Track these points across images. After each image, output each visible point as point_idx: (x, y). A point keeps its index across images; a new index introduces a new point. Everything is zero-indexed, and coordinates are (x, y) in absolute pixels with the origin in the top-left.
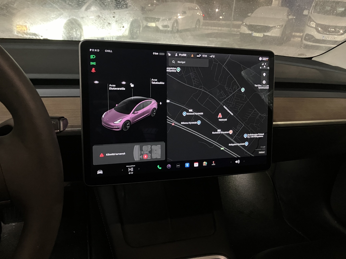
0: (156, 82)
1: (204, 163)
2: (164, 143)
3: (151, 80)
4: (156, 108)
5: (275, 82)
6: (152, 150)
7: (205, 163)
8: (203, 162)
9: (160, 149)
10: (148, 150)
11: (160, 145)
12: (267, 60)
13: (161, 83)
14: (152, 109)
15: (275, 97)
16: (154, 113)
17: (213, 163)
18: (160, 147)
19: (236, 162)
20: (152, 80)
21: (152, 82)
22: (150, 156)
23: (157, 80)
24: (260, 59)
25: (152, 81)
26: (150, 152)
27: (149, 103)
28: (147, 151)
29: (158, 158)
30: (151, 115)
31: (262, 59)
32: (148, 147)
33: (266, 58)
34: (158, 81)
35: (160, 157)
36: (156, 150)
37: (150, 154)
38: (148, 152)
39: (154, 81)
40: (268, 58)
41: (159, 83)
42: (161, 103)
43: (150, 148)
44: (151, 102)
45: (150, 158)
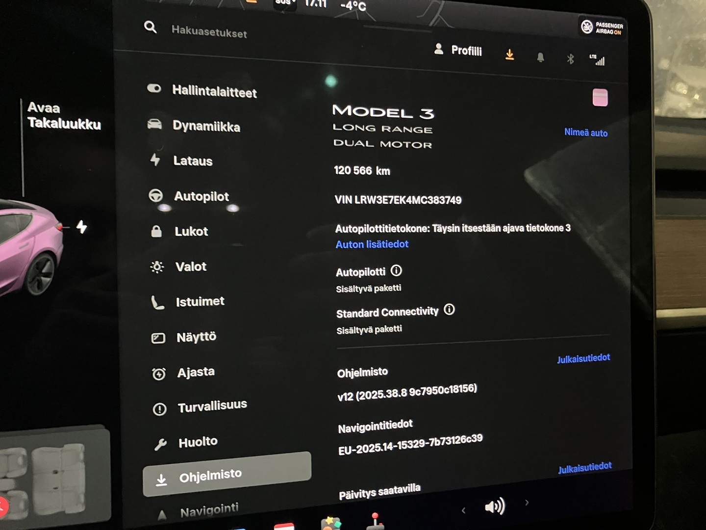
0: (52, 117)
1: (327, 525)
2: (101, 435)
3: (26, 106)
4: (58, 249)
5: (657, 171)
6: (35, 469)
7: (331, 525)
8: (323, 521)
9: (82, 466)
10: (9, 475)
11: (80, 447)
12: (619, 33)
13: (79, 125)
14: (31, 258)
15: (657, 218)
16: (47, 275)
17: (375, 521)
18: (82, 456)
19: (490, 507)
20: (32, 107)
21: (32, 119)
22: (22, 505)
23: (57, 109)
24: (587, 27)
25: (33, 114)
26: (26, 483)
27: (11, 224)
28: (5, 477)
29: (68, 511)
30: (29, 285)
31: (595, 28)
32: (8, 456)
33: (613, 26)
34: (66, 115)
35: (81, 509)
36: (56, 472)
37: (24, 495)
38: (8, 484)
39: (40, 116)
40: (622, 26)
41: (69, 125)
42: (82, 227)
43: (20, 461)
44: (24, 222)
45: (25, 515)
